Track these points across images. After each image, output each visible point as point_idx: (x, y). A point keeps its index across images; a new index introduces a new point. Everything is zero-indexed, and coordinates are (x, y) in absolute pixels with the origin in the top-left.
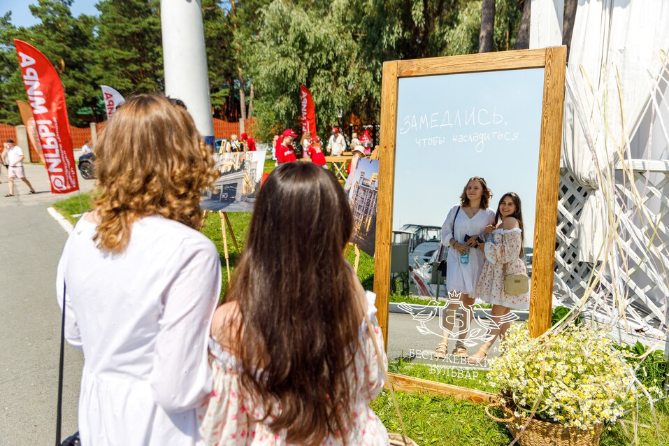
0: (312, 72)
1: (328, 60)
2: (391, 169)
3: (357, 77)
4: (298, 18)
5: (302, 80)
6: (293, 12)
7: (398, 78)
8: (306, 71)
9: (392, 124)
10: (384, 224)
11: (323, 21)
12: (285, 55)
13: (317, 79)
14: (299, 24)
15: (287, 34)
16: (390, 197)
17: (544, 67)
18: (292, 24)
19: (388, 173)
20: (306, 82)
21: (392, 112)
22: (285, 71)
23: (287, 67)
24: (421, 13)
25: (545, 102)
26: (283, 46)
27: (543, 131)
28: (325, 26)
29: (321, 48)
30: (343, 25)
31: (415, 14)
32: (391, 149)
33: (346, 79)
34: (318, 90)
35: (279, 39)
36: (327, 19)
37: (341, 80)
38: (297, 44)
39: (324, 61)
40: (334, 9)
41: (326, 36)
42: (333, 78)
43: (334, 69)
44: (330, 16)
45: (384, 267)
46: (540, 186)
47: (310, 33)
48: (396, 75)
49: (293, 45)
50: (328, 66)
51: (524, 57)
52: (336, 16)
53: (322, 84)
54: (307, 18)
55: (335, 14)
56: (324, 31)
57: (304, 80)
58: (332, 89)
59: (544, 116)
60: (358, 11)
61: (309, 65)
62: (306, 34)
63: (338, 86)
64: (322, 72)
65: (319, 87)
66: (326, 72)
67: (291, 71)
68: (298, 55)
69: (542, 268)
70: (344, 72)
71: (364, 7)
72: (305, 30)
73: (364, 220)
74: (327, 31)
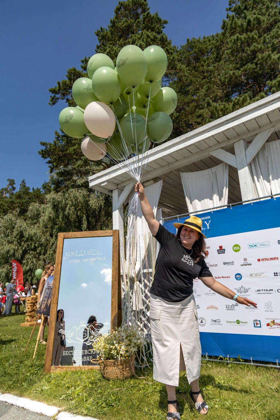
0: (25, 252)
1: (35, 246)
2: (59, 272)
3: (51, 256)
4: (20, 224)
5: (18, 256)
6: (17, 221)
7: (64, 239)
8: (21, 251)
9: (61, 255)
10: (55, 295)
11: (34, 226)
12: (10, 242)
13: (27, 256)
14: (20, 227)
15: (13, 232)
16: (58, 284)
17: (112, 236)
18: (16, 226)
19: (58, 274)
20: (21, 258)
21: (61, 251)
22: (9, 251)
23: (10, 248)
24: (86, 226)
25: (113, 247)
26: (9, 237)
27: (113, 256)
28: (35, 229)
29: (32, 239)
30: (45, 229)
31: (83, 226)
32: (60, 265)
33: (44, 257)
34: (27, 262)
35: (7, 233)
36: (36, 226)
37: (42, 257)
38: (18, 237)
39: (33, 247)
40: (41, 221)
41: (35, 234)
42: (37, 256)
43: (38, 251)
44: (38, 225)
45: (54, 314)
46: (113, 275)
47: (26, 232)
48: (63, 238)
49: (15, 237)
50: (35, 249)
51: (106, 232)
52: (41, 224)
53: (30, 259)
54: (25, 224)
55: (41, 223)
56: (34, 231)
57: (20, 256)
58: (36, 262)
59: (113, 252)
60: (54, 223)
61: (24, 248)
62: (24, 232)
63: (39, 260)
64: (31, 252)
65: (28, 261)
66: (33, 252)
67: (12, 252)
68: (18, 242)
69: (114, 306)
70: (44, 253)
71: (57, 221)
72: (23, 230)
73: (47, 302)
74: (36, 231)
